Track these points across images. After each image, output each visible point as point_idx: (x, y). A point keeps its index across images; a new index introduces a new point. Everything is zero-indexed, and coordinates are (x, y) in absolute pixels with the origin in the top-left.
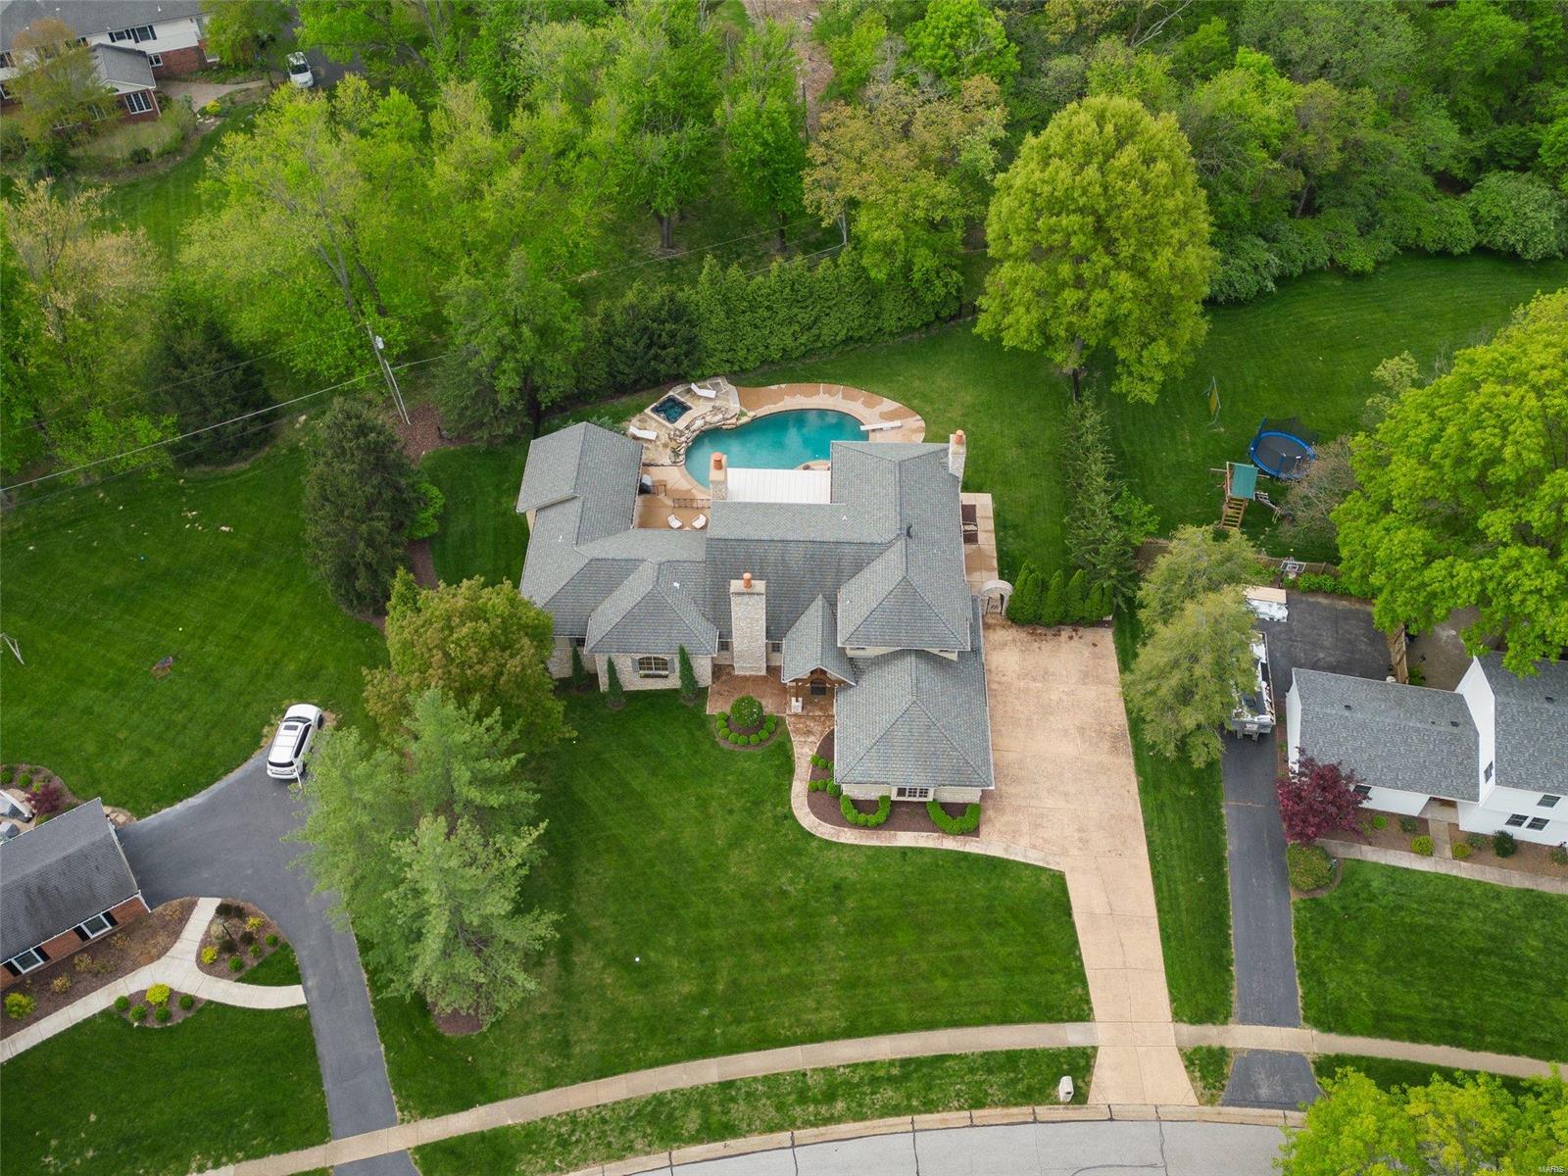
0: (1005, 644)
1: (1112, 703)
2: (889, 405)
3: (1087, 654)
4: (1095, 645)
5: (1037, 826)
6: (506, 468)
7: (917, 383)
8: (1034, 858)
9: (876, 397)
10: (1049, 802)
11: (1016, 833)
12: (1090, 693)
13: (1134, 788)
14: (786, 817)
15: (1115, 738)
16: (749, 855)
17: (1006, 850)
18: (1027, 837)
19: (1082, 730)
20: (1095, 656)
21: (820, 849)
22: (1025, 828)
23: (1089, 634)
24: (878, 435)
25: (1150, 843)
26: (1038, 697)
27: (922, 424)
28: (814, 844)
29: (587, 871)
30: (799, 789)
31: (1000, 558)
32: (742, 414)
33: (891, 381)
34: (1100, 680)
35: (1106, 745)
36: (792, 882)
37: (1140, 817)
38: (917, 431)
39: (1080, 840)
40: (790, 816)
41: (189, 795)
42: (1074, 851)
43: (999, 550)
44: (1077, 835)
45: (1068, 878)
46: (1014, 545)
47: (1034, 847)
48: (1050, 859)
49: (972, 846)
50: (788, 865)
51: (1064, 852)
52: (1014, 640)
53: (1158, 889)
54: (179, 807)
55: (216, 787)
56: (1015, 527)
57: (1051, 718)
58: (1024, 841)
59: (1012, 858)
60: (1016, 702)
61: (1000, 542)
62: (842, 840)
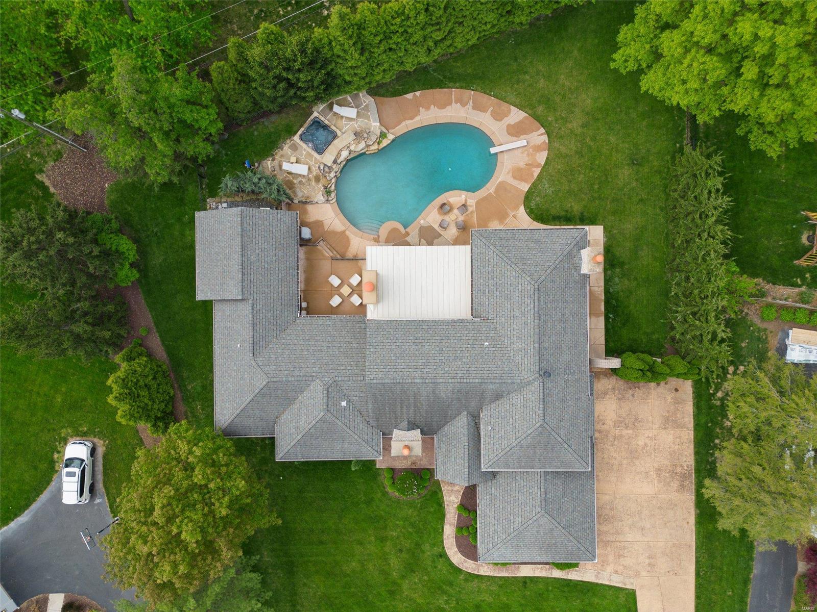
0: (606, 393)
1: (685, 446)
2: (517, 115)
3: (669, 398)
4: (677, 390)
5: (620, 556)
6: (182, 200)
7: (542, 83)
8: (616, 581)
9: (505, 106)
10: (630, 537)
11: (604, 563)
12: (668, 438)
13: (692, 520)
14: (441, 556)
15: (683, 477)
16: (415, 583)
17: (597, 576)
18: (612, 565)
19: (659, 471)
20: (677, 402)
21: (466, 580)
22: (611, 558)
23: (674, 382)
24: (506, 156)
25: (697, 562)
26: (627, 444)
27: (545, 138)
28: (462, 577)
29: (305, 584)
30: (449, 531)
31: (607, 302)
32: (383, 135)
33: (518, 81)
34: (678, 426)
35: (675, 485)
36: (447, 602)
37: (694, 544)
38: (538, 149)
39: (649, 564)
40: (443, 555)
41: (16, 516)
42: (644, 574)
43: (607, 292)
44: (647, 561)
45: (638, 594)
46: (620, 285)
47: (616, 572)
48: (627, 581)
49: (573, 575)
50: (444, 592)
51: (637, 574)
52: (613, 388)
53: (698, 597)
54: (13, 525)
55: (34, 507)
56: (622, 264)
57: (637, 462)
58: (610, 569)
59: (600, 582)
60: (612, 449)
61: (607, 281)
62: (481, 573)
